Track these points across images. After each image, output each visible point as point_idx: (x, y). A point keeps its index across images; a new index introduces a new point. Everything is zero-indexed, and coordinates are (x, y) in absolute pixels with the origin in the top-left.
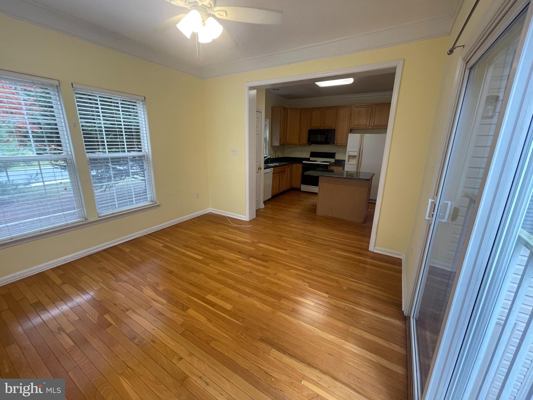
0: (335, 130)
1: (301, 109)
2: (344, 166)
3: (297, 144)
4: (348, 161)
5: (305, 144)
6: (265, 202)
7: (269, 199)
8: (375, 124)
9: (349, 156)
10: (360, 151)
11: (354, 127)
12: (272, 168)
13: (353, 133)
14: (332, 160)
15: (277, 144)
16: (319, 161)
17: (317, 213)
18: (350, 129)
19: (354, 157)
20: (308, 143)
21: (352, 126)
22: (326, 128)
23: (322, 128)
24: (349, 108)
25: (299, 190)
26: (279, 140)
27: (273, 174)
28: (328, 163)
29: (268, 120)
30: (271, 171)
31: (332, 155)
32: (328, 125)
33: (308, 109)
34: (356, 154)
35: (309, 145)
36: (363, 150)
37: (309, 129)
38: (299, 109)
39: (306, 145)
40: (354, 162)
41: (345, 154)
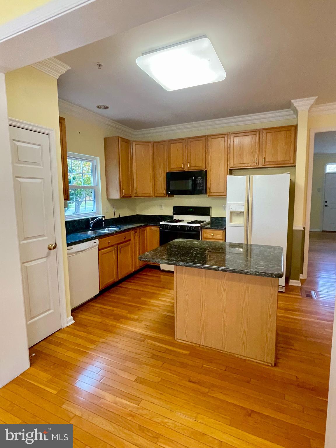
0: (206, 171)
1: (154, 142)
2: (225, 229)
3: (151, 195)
4: (231, 221)
5: (163, 195)
6: (75, 311)
7: (96, 297)
8: (267, 160)
9: (231, 213)
10: (249, 204)
11: (235, 166)
12: (97, 240)
13: (235, 175)
14: (207, 219)
15: (116, 195)
16: (186, 220)
17: (176, 338)
18: (230, 169)
19: (240, 213)
20: (167, 193)
21: (232, 165)
22: (193, 169)
23: (186, 170)
24: (224, 137)
25: (158, 268)
26: (119, 191)
27: (99, 250)
28: (199, 225)
29: (99, 158)
30: (95, 246)
31: (205, 211)
32: (195, 165)
33: (164, 142)
34: (243, 209)
35: (169, 197)
36: (253, 201)
37: (167, 172)
38: (150, 142)
39: (165, 196)
40: (240, 221)
41: (225, 209)
